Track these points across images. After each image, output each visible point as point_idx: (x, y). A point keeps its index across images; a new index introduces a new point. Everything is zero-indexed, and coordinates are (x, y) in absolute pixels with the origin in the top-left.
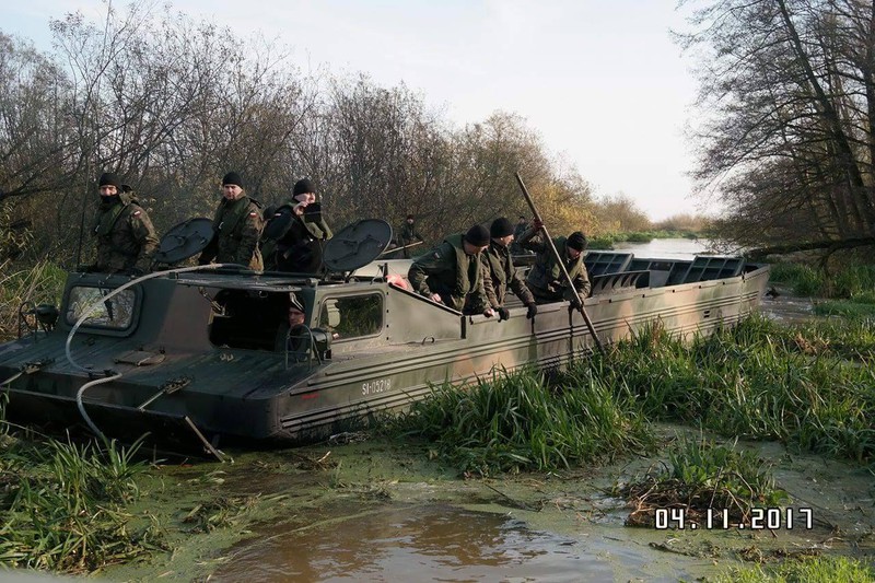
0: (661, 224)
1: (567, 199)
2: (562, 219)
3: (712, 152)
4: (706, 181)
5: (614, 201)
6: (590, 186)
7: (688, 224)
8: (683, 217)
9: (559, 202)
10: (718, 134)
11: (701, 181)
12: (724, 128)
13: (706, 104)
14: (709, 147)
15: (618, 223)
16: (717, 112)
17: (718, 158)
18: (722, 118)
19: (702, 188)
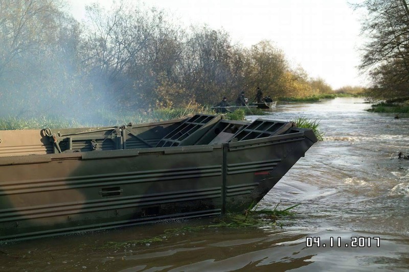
0: (337, 91)
1: (296, 79)
2: (295, 88)
3: (366, 57)
4: (364, 70)
5: (315, 80)
6: (307, 73)
7: (351, 91)
8: (348, 87)
9: (293, 80)
10: (369, 48)
11: (362, 70)
12: (372, 46)
13: (363, 35)
14: (365, 54)
15: (318, 90)
16: (369, 38)
17: (368, 59)
18: (371, 41)
19: (362, 73)
